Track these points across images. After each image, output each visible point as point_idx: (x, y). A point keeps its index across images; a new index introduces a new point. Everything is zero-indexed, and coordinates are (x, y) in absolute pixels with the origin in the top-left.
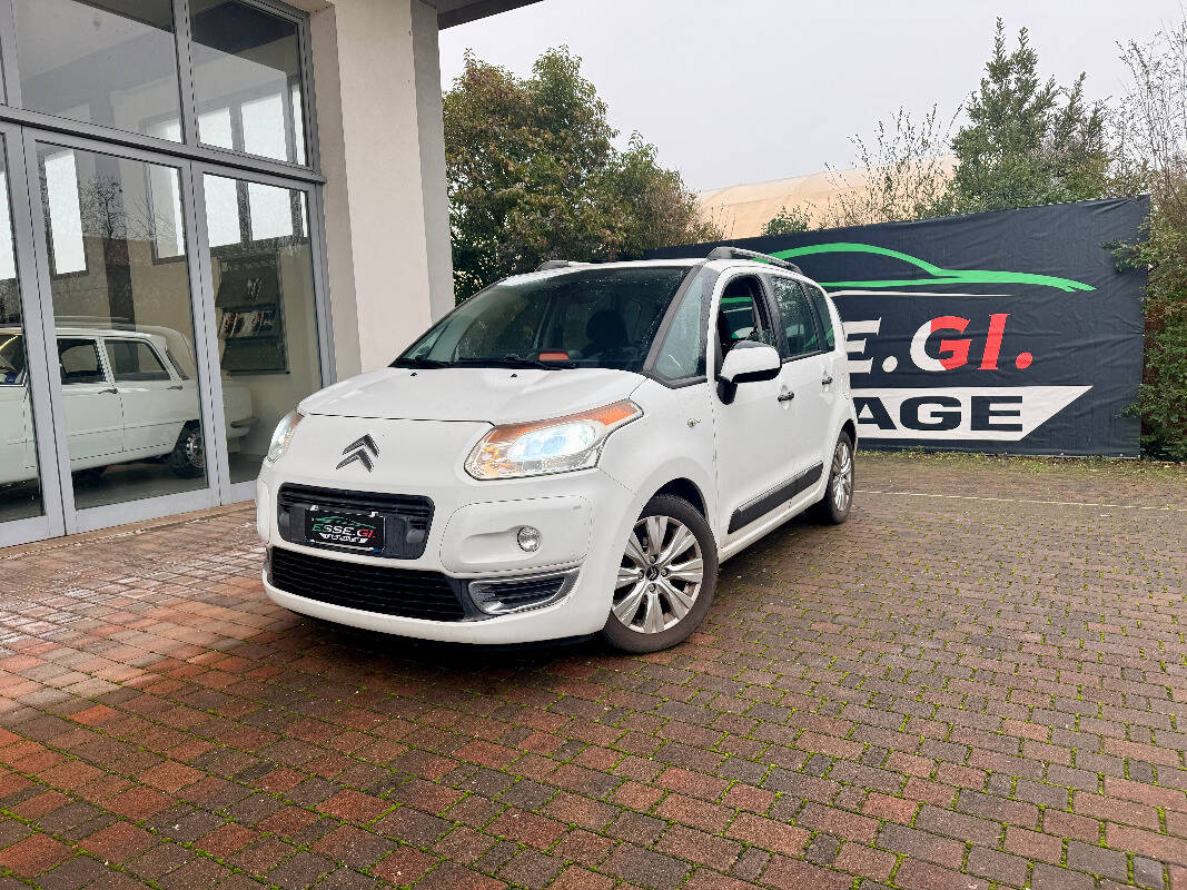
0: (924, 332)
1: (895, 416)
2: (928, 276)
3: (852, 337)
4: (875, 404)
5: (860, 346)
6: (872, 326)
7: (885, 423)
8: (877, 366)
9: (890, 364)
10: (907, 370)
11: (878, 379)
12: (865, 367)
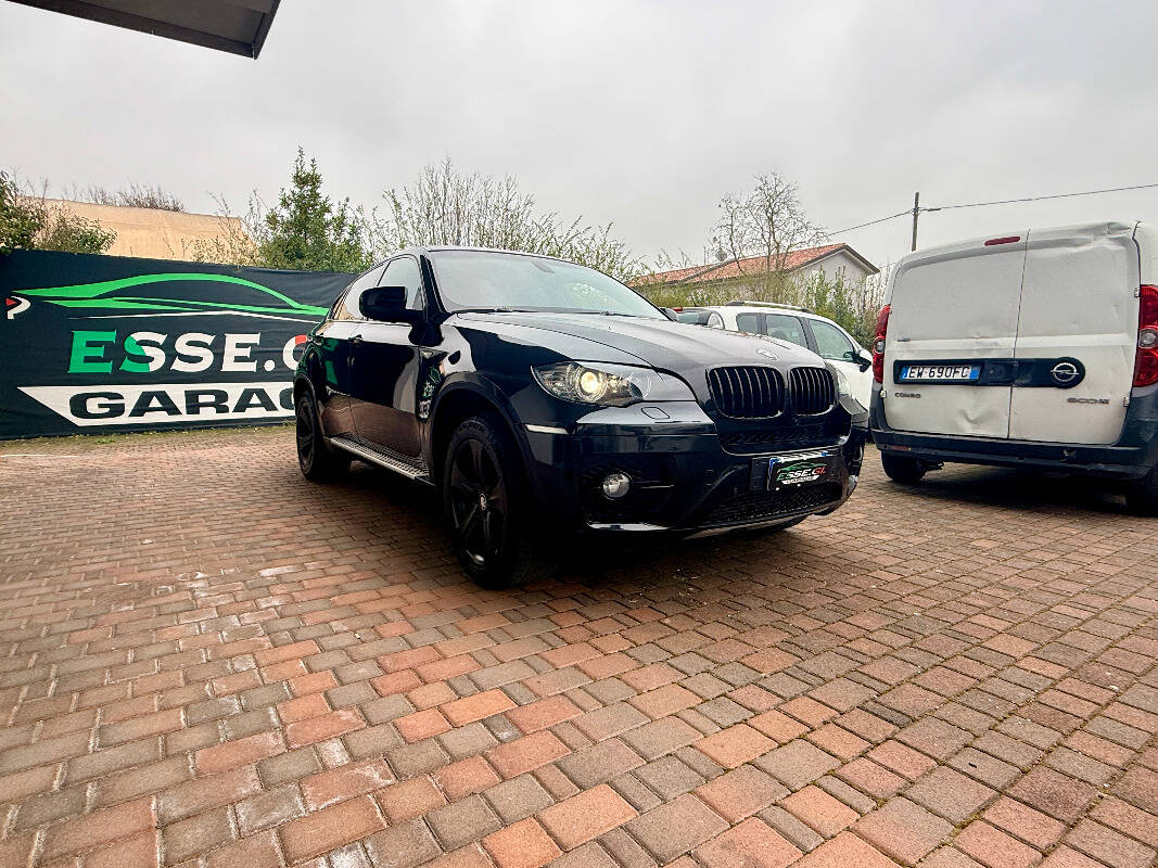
0: (291, 345)
1: (276, 401)
2: (291, 308)
3: (239, 346)
4: (261, 393)
5: (246, 352)
6: (255, 339)
7: (269, 406)
8: (260, 367)
9: (270, 366)
10: (283, 369)
11: (261, 375)
12: (252, 367)
